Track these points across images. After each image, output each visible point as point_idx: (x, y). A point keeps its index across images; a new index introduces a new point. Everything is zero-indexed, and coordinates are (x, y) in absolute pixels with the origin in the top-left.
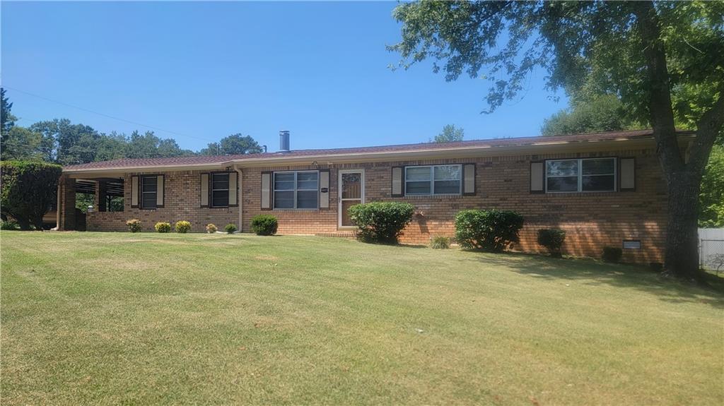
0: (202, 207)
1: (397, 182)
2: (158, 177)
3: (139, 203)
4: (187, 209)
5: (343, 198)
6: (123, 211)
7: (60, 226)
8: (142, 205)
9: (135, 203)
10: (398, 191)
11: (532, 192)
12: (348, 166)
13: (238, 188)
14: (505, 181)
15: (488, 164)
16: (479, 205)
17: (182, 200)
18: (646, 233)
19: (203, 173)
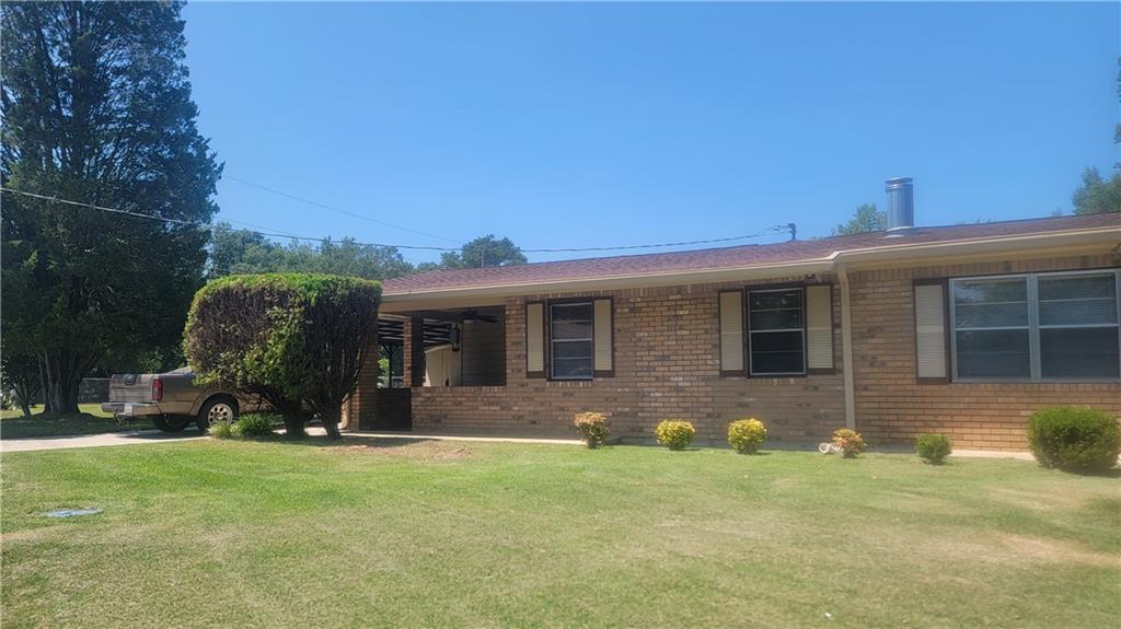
0: (724, 374)
2: (596, 302)
3: (545, 366)
4: (679, 380)
6: (505, 384)
7: (350, 419)
8: (551, 372)
9: (536, 363)
13: (836, 326)
17: (664, 358)
19: (723, 289)
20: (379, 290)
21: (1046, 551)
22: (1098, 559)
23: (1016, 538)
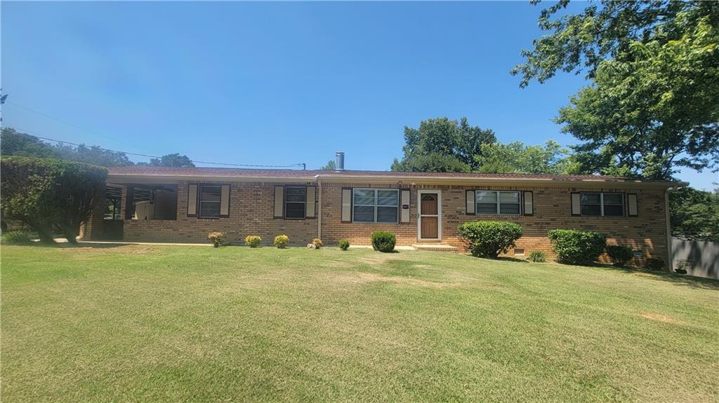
0: (275, 218)
1: (471, 202)
2: (223, 186)
3: (196, 212)
4: (257, 220)
5: (422, 214)
6: (176, 219)
7: (85, 234)
8: (199, 215)
9: (192, 211)
10: (471, 209)
11: (573, 215)
12: (425, 187)
13: (316, 202)
14: (555, 206)
15: (541, 193)
16: (536, 223)
17: (251, 211)
18: (645, 246)
19: (277, 185)
20: (107, 172)
21: (371, 277)
22: (385, 279)
23: (363, 274)
